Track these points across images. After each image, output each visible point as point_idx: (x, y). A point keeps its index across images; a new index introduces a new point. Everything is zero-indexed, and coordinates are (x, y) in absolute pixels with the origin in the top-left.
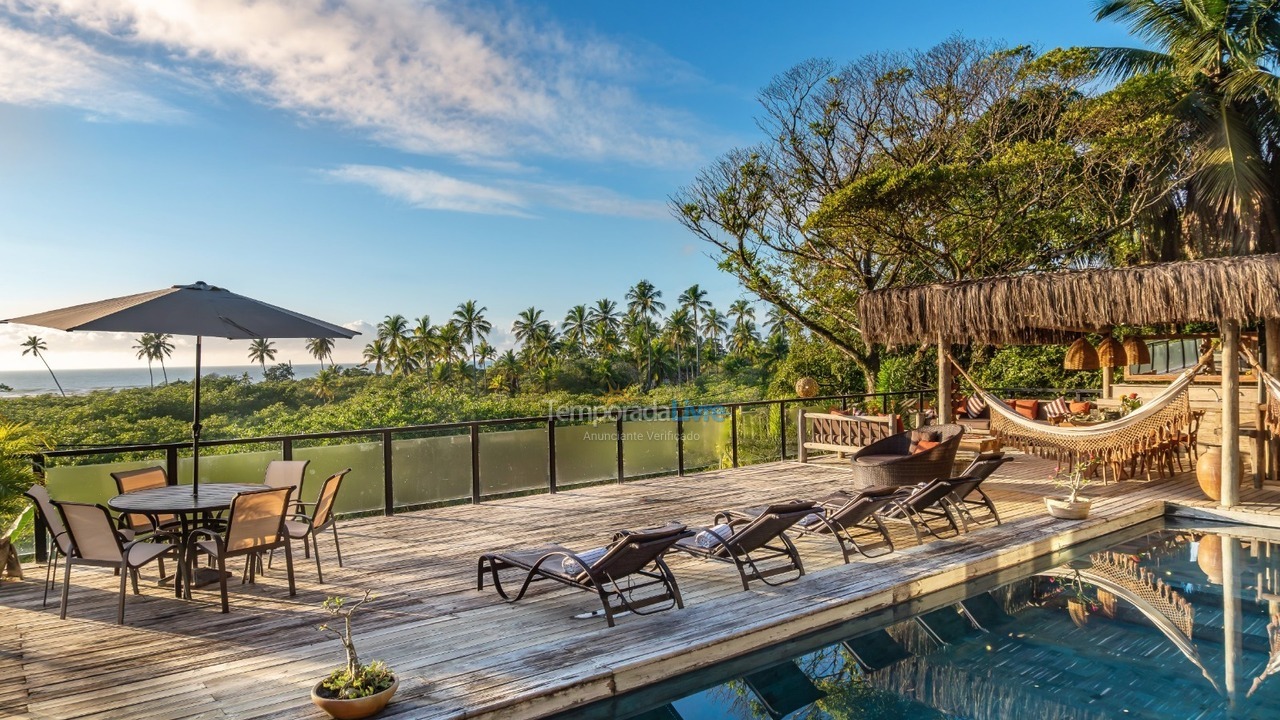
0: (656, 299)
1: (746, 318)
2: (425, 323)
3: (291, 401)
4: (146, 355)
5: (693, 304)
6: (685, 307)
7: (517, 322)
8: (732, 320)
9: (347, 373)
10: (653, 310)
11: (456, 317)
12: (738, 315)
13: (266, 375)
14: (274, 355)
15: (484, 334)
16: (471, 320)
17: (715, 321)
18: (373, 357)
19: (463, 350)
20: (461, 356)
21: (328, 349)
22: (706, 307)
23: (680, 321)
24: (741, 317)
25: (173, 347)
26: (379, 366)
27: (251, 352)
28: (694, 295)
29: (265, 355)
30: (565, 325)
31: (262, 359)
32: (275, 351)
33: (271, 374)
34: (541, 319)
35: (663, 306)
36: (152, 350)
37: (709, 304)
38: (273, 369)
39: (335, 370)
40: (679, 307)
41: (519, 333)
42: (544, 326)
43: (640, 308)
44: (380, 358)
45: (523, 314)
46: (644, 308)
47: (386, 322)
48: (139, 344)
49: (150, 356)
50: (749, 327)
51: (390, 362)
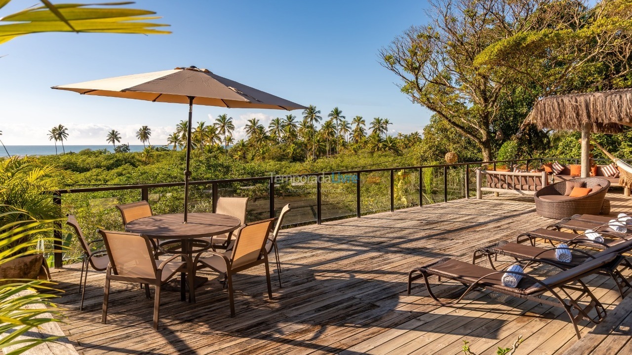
0: (318, 114)
1: (361, 125)
2: (202, 125)
3: (132, 162)
4: (54, 138)
5: (336, 117)
6: (332, 119)
7: (247, 125)
8: (354, 127)
9: (157, 150)
10: (316, 120)
11: (217, 122)
12: (357, 124)
13: (115, 150)
14: (120, 139)
15: (231, 131)
16: (225, 124)
17: (345, 127)
18: (172, 142)
19: (219, 139)
20: (217, 142)
21: (147, 137)
22: (343, 119)
23: (328, 125)
24: (358, 124)
25: (68, 134)
26: (175, 146)
27: (108, 138)
28: (337, 113)
29: (115, 140)
30: (270, 127)
31: (114, 142)
32: (120, 138)
33: (119, 149)
34: (259, 124)
35: (321, 118)
36: (57, 136)
37: (344, 117)
38: (119, 147)
39: (153, 147)
40: (329, 119)
41: (248, 131)
42: (261, 127)
43: (309, 120)
44: (176, 142)
45: (250, 121)
46: (312, 119)
47: (181, 124)
48: (51, 133)
49: (56, 139)
50: (361, 130)
51: (182, 145)
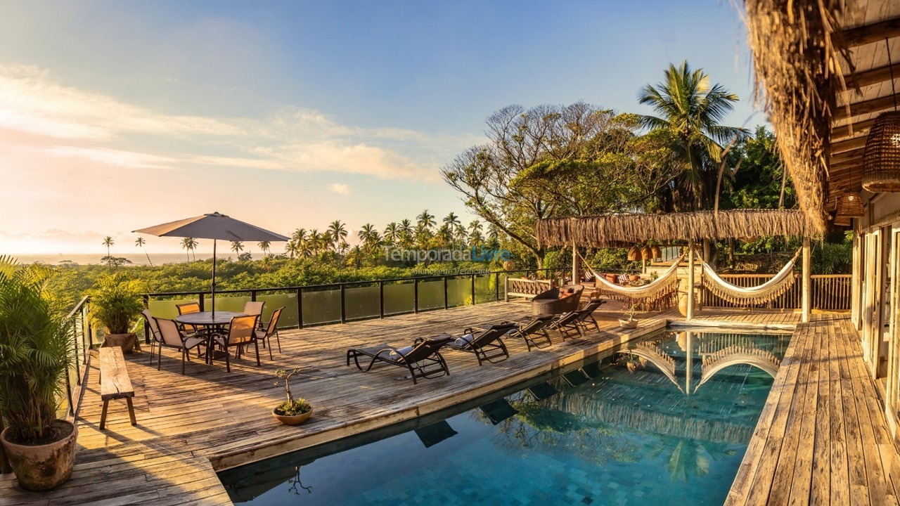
0: (432, 219)
1: (478, 229)
2: (315, 232)
3: (251, 271)
4: (186, 247)
5: (451, 222)
6: (447, 224)
7: (361, 231)
8: (471, 231)
9: (277, 258)
10: (430, 225)
11: (330, 228)
12: (474, 228)
13: (239, 258)
14: (242, 248)
15: (344, 237)
16: (338, 230)
17: (461, 231)
18: (289, 250)
19: (333, 245)
20: (332, 248)
21: (268, 246)
22: (458, 224)
23: (445, 230)
24: (475, 229)
25: (197, 243)
26: (292, 254)
27: (232, 247)
28: (452, 218)
29: (239, 248)
30: (386, 232)
31: (237, 249)
33: (242, 258)
34: (373, 229)
35: (435, 223)
36: (188, 245)
37: (459, 222)
38: (242, 255)
39: (271, 256)
40: (444, 224)
41: (362, 237)
42: (375, 233)
43: (424, 224)
44: (293, 251)
45: (364, 227)
46: (426, 224)
47: (297, 232)
48: (184, 243)
49: (188, 247)
50: (478, 234)
51: (298, 252)
